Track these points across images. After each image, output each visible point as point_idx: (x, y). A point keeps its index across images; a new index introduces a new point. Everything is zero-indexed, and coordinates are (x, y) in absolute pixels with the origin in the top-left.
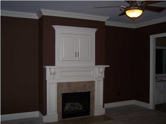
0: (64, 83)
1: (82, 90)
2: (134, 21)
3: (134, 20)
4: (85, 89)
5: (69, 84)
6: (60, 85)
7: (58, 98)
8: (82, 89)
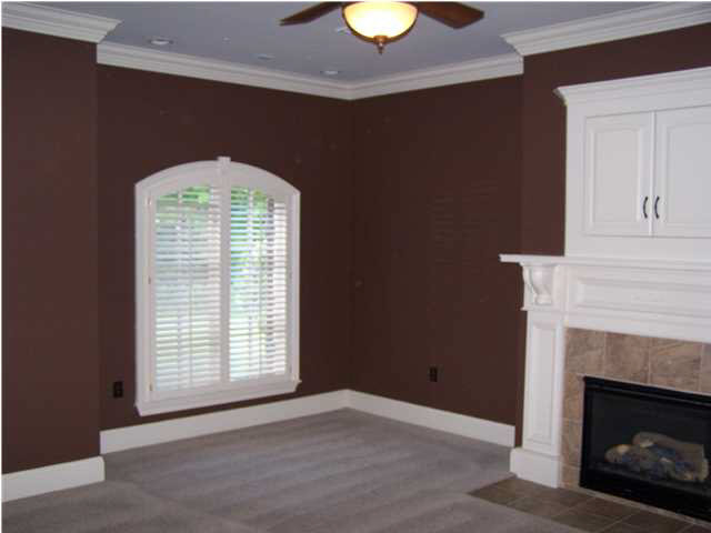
0: (597, 333)
1: (679, 380)
2: (381, 53)
3: (381, 49)
4: (695, 380)
5: (616, 340)
6: (578, 340)
7: (568, 393)
8: (675, 376)
